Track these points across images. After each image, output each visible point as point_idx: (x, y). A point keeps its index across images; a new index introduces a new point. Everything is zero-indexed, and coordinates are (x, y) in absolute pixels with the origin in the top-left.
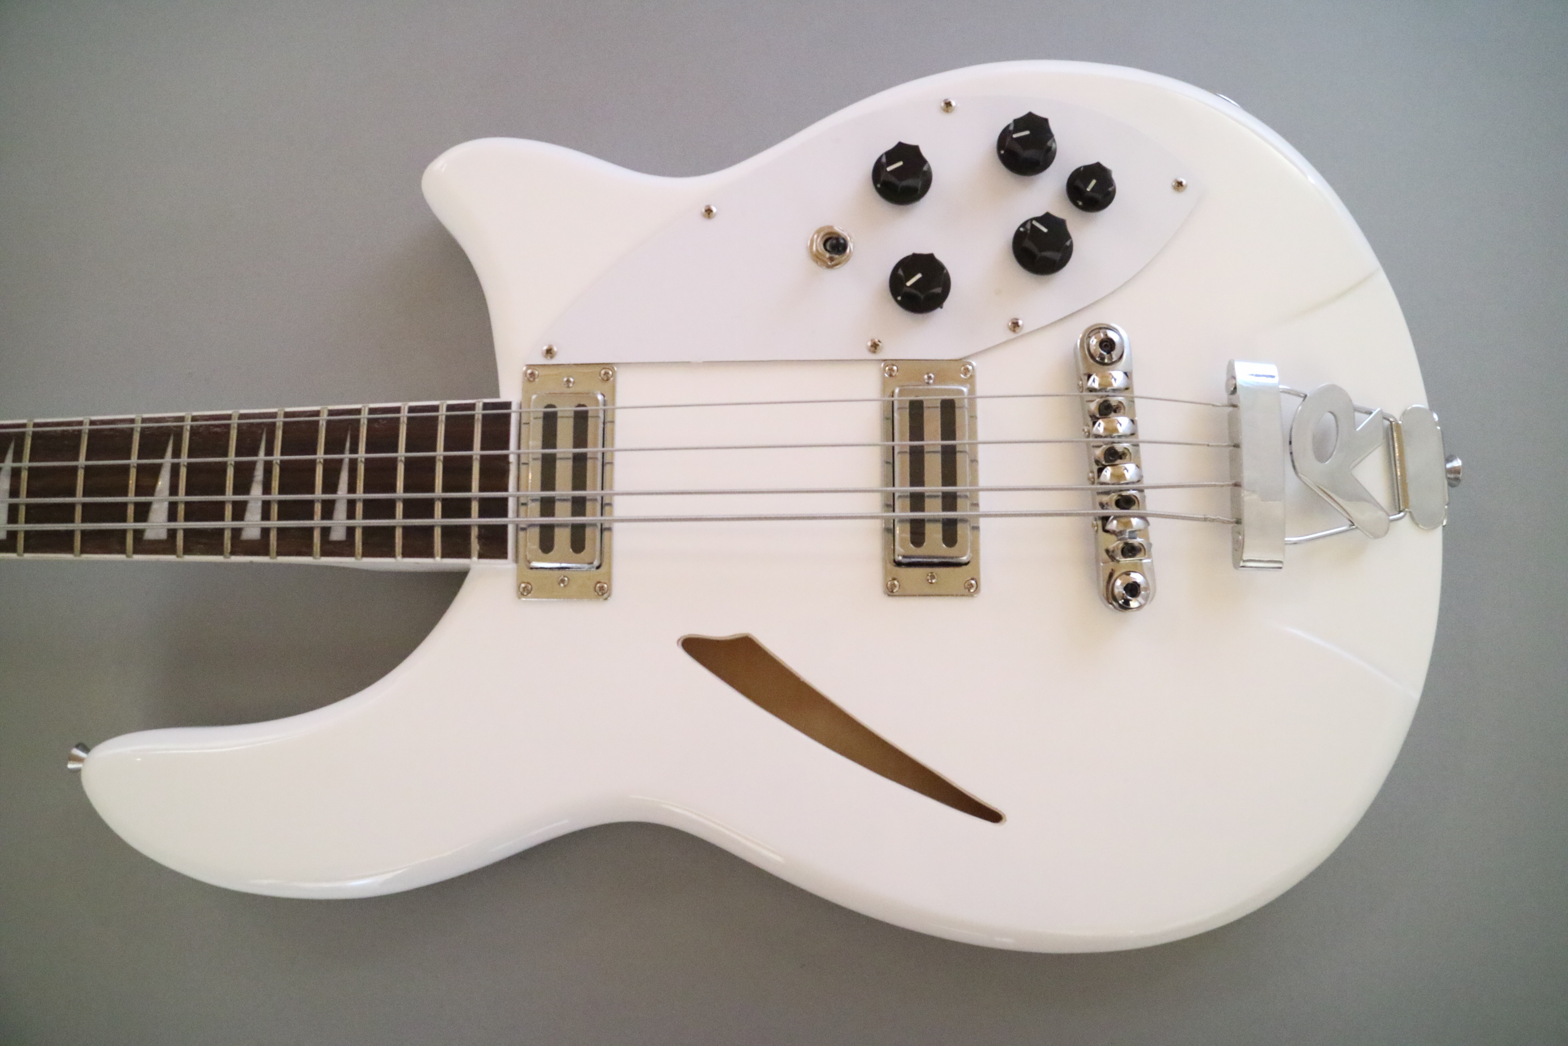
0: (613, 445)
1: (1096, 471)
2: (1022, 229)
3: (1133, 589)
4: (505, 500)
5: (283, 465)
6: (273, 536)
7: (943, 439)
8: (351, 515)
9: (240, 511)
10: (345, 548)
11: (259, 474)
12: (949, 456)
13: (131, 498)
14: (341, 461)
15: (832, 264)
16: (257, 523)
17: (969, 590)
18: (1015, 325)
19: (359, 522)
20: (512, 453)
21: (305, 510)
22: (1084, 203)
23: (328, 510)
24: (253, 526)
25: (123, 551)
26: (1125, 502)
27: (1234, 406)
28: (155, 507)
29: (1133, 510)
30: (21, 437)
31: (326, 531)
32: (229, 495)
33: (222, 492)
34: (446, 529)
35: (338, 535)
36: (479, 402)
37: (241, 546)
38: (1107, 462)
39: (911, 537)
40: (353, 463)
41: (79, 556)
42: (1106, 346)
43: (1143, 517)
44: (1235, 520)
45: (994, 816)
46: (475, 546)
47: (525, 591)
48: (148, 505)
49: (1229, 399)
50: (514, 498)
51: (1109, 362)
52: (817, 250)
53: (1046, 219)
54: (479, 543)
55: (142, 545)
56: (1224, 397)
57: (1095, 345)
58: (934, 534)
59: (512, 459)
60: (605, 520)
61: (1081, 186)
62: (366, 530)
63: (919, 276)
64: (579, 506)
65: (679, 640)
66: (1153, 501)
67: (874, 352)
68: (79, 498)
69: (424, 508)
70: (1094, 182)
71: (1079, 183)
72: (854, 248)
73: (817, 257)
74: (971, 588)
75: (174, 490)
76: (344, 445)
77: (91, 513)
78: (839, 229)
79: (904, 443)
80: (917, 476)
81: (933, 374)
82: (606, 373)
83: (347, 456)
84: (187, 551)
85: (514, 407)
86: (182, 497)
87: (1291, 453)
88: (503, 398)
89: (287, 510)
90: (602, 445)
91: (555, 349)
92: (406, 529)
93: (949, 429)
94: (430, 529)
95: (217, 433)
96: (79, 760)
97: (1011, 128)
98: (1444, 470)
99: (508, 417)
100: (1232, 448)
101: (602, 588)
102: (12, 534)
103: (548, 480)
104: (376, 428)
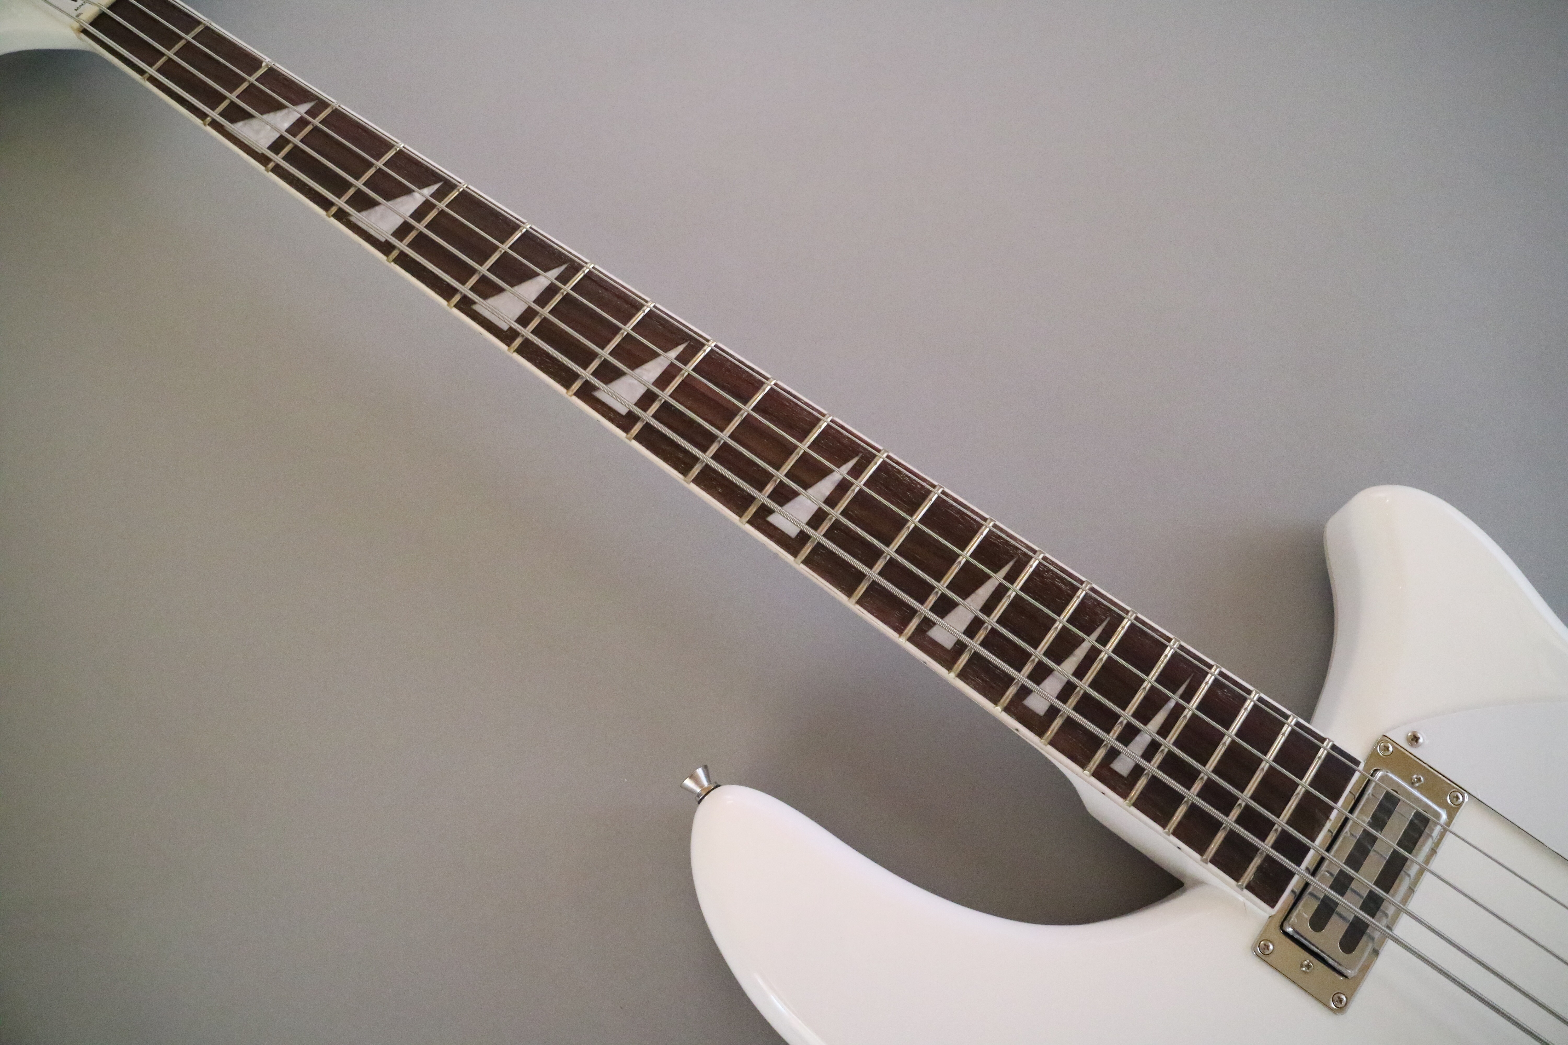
4: (1307, 849)
6: (1059, 722)
9: (1040, 674)
10: (1120, 785)
11: (1080, 653)
16: (1050, 697)
20: (1337, 810)
23: (1129, 735)
24: (1043, 696)
30: (868, 458)
31: (1113, 754)
34: (1232, 836)
35: (1123, 766)
40: (1178, 710)
47: (1262, 951)
48: (954, 605)
50: (1317, 855)
54: (1255, 873)
55: (920, 638)
59: (1333, 815)
76: (1179, 687)
82: (1456, 797)
83: (1175, 699)
84: (963, 676)
85: (1359, 767)
91: (1420, 738)
92: (1193, 808)
95: (1060, 589)
99: (1350, 772)
101: (1339, 999)
102: (803, 537)
103: (1356, 859)
104: (1219, 692)
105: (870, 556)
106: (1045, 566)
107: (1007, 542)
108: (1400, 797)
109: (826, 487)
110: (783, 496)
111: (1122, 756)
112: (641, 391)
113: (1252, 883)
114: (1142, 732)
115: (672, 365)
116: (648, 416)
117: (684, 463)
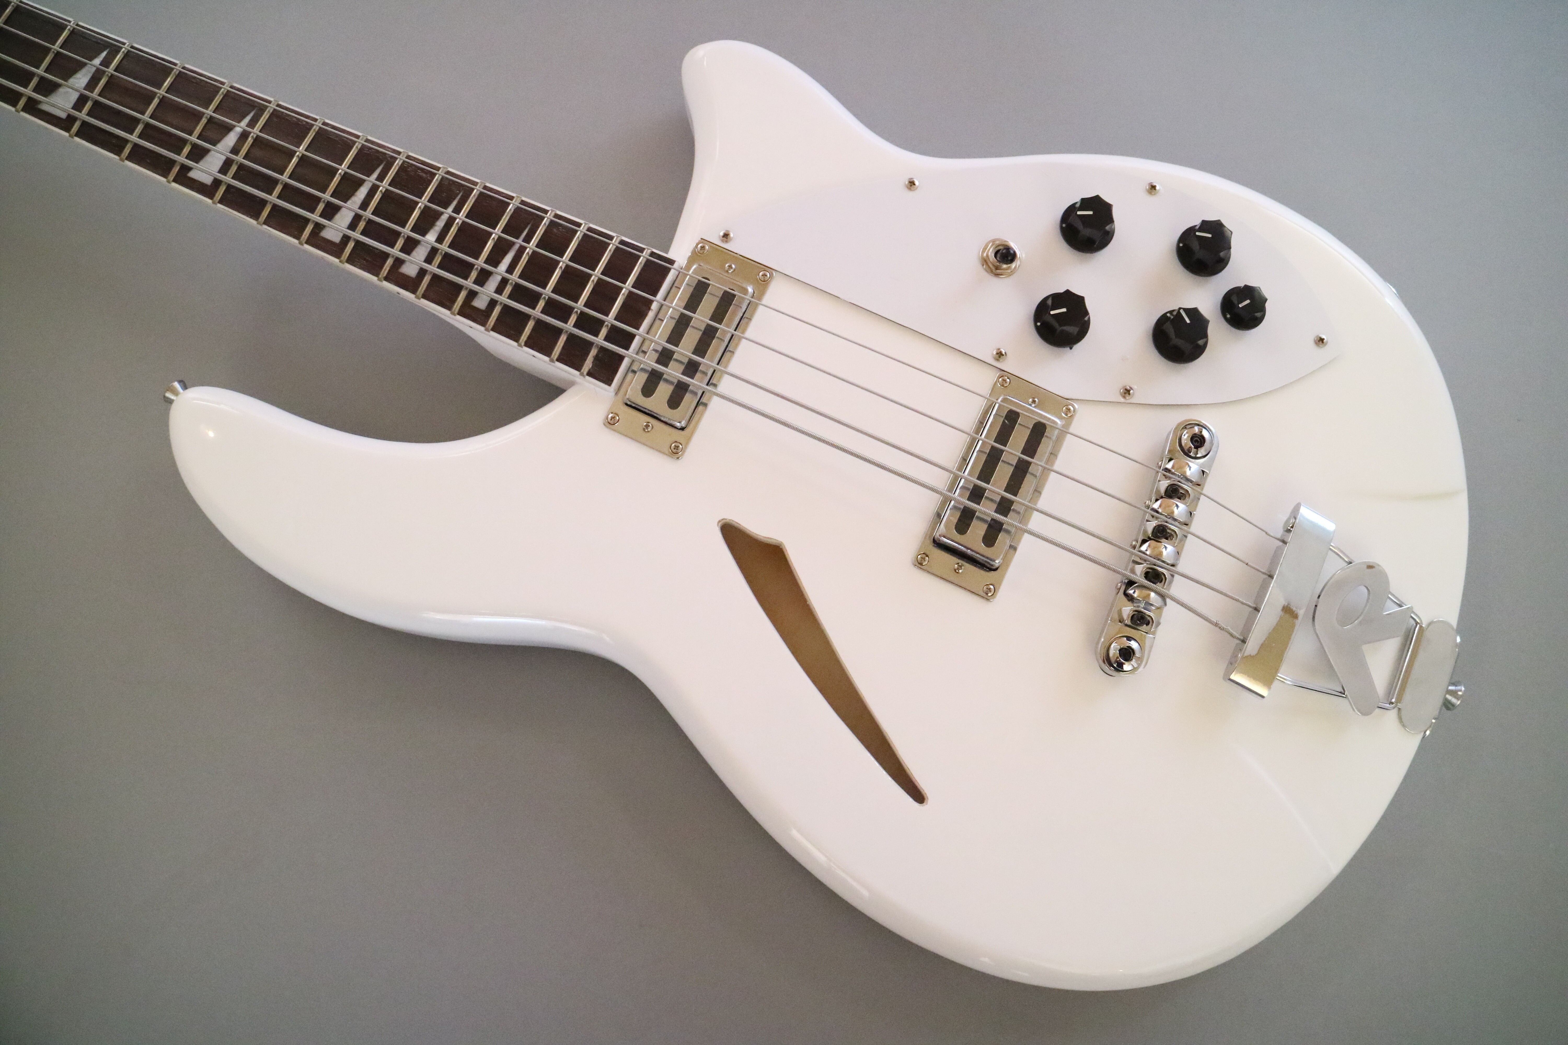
0: (743, 332)
1: (1140, 541)
2: (1168, 315)
3: (1127, 654)
4: (632, 337)
5: (464, 226)
6: (427, 279)
7: (1022, 453)
8: (499, 290)
9: (410, 246)
10: (479, 317)
11: (440, 224)
12: (1021, 471)
13: (327, 196)
14: (514, 243)
15: (995, 272)
16: (420, 262)
17: (987, 594)
18: (1127, 392)
19: (504, 299)
20: (657, 301)
21: (464, 269)
22: (1231, 318)
23: (483, 278)
24: (415, 263)
25: (298, 237)
26: (1154, 576)
27: (1284, 542)
28: (343, 211)
29: (1158, 587)
30: (262, 109)
31: (472, 294)
32: (407, 230)
33: (403, 226)
34: (571, 337)
35: (480, 303)
36: (648, 249)
37: (396, 277)
38: (1154, 537)
39: (957, 523)
40: (522, 250)
41: (261, 225)
42: (1196, 441)
43: (1163, 596)
44: (1242, 638)
45: (918, 796)
46: (588, 364)
47: (611, 423)
48: (338, 208)
49: (1283, 535)
50: (641, 337)
51: (1194, 456)
52: (987, 255)
53: (1193, 313)
54: (593, 361)
55: (316, 240)
56: (1279, 533)
57: (1186, 439)
58: (977, 530)
59: (654, 306)
60: (708, 389)
61: (1236, 302)
62: (506, 308)
63: (1064, 310)
64: (692, 368)
65: (719, 521)
66: (1177, 587)
67: (998, 360)
68: (285, 178)
69: (563, 313)
70: (1248, 302)
71: (1234, 299)
72: (1019, 267)
73: (985, 261)
74: (988, 594)
75: (364, 206)
76: (521, 232)
77: (288, 193)
78: (1013, 245)
79: (989, 441)
80: (986, 473)
81: (1038, 399)
82: (764, 275)
83: (519, 242)
84: (350, 260)
85: (676, 265)
86: (368, 214)
87: (1316, 606)
88: (670, 255)
89: (448, 262)
90: (735, 328)
91: (732, 235)
92: (539, 322)
93: (1031, 448)
94: (559, 332)
95: (421, 177)
96: (176, 393)
97: (1197, 227)
98: (1445, 690)
99: (667, 271)
100: (1267, 577)
101: (677, 447)
102: (217, 183)
103: (676, 337)
104: (555, 230)
105: (268, 184)
106: (408, 163)
107: (378, 151)
108: (735, 293)
109: (231, 139)
110: (198, 154)
111: (480, 295)
112: (75, 96)
113: (592, 370)
114: (494, 274)
115: (98, 70)
116: (83, 115)
117: (115, 145)
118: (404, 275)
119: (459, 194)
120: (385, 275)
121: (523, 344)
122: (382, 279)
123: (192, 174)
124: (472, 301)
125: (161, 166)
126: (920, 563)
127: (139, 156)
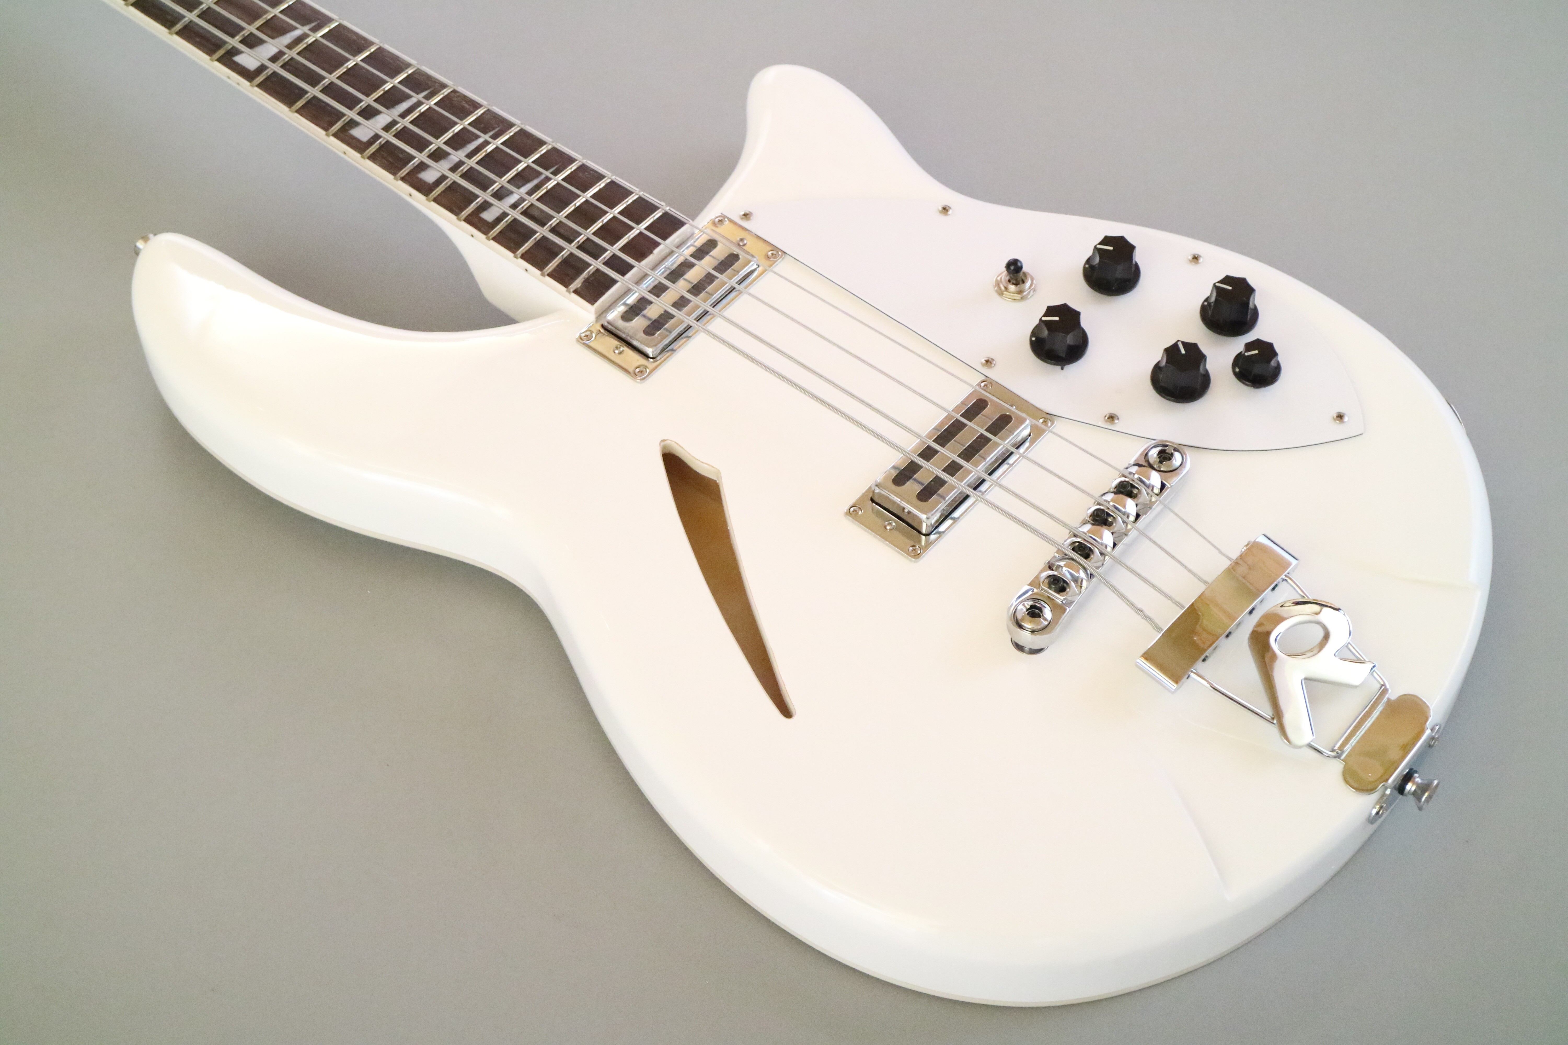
4: (632, 267)
5: (497, 150)
6: (445, 185)
8: (514, 207)
9: (438, 155)
11: (474, 145)
13: (370, 100)
14: (539, 173)
16: (443, 170)
18: (1112, 419)
19: (515, 214)
20: (666, 244)
21: (484, 183)
22: (1242, 375)
23: (501, 194)
24: (438, 170)
25: (326, 129)
28: (382, 116)
31: (485, 205)
32: (440, 142)
33: (437, 137)
34: (571, 257)
36: (662, 207)
37: (412, 180)
40: (547, 180)
41: (292, 113)
45: (785, 712)
46: (578, 283)
47: (584, 340)
48: (378, 112)
50: (640, 269)
54: (584, 281)
55: (345, 134)
59: (662, 248)
62: (515, 222)
64: (682, 303)
65: (663, 448)
67: (985, 367)
68: (332, 77)
69: (570, 235)
74: (915, 553)
75: (405, 115)
76: (551, 166)
77: (332, 90)
82: (775, 254)
83: (547, 173)
84: (371, 158)
86: (406, 122)
89: (471, 176)
90: (736, 282)
91: (751, 218)
92: (544, 239)
93: (995, 430)
94: (559, 250)
101: (642, 374)
110: (252, 42)
111: (492, 207)
113: (579, 289)
114: (514, 193)
118: (421, 180)
119: (497, 127)
120: (403, 175)
121: (519, 256)
122: (399, 178)
123: (238, 59)
124: (481, 213)
125: (208, 45)
126: (853, 512)
127: (190, 33)
